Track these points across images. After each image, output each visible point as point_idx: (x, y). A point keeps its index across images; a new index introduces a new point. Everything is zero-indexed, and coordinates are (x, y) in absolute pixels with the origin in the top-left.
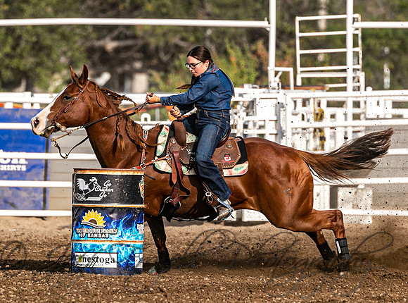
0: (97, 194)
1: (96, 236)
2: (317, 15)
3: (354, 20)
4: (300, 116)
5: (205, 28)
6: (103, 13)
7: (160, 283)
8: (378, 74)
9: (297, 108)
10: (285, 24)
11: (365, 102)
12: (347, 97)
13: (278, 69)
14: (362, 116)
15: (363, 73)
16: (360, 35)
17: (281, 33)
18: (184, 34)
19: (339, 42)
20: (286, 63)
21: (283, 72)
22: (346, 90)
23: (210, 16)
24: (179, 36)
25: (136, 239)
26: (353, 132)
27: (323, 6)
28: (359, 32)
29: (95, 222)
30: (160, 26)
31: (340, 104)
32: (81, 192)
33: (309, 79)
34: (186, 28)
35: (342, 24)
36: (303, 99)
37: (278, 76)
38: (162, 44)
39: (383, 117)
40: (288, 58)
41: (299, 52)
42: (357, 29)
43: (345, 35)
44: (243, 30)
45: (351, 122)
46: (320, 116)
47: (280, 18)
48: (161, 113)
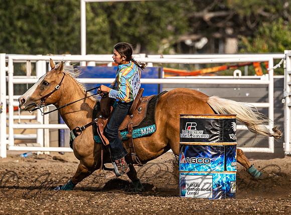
5: (284, 2)
18: (267, 6)
48: (249, 70)
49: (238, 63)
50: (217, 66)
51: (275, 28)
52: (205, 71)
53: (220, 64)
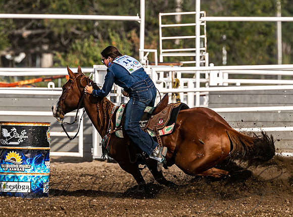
0: (16, 140)
1: (15, 169)
2: (175, 12)
3: (201, 15)
4: (162, 84)
5: (94, 21)
6: (20, 10)
7: (62, 203)
8: (218, 54)
9: (160, 79)
10: (152, 18)
11: (209, 74)
12: (196, 71)
13: (146, 50)
14: (207, 84)
15: (208, 54)
16: (205, 26)
17: (148, 25)
18: (79, 25)
19: (190, 31)
20: (152, 46)
21: (150, 52)
22: (195, 66)
23: (97, 13)
24: (75, 27)
25: (44, 172)
26: (200, 96)
27: (179, 6)
28: (204, 24)
29: (15, 160)
30: (62, 20)
31: (191, 76)
32: (5, 138)
33: (168, 57)
34: (80, 20)
35: (192, 18)
36: (164, 72)
37: (147, 55)
38: (63, 32)
39: (221, 85)
40: (153, 42)
41: (161, 38)
42: (203, 22)
43: (195, 26)
44: (122, 23)
45: (198, 88)
46: (176, 84)
47: (148, 14)
48: (62, 82)
49: (52, 76)
50: (33, 78)
51: (86, 44)
52: (22, 83)
53: (37, 77)
